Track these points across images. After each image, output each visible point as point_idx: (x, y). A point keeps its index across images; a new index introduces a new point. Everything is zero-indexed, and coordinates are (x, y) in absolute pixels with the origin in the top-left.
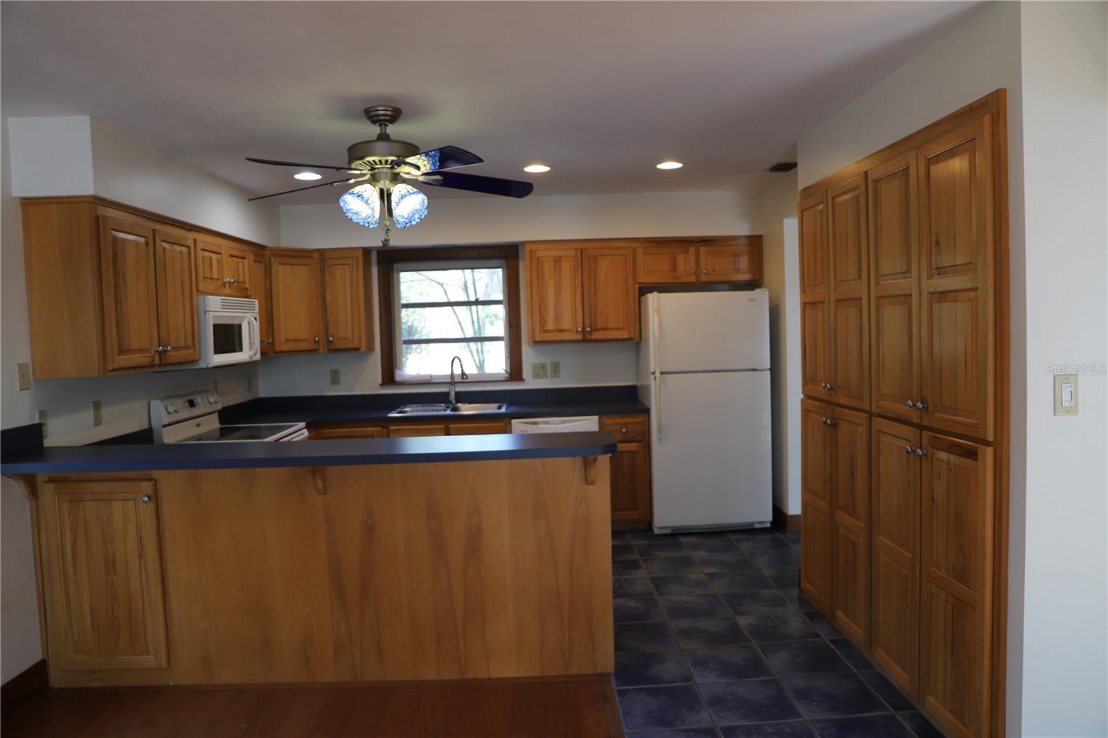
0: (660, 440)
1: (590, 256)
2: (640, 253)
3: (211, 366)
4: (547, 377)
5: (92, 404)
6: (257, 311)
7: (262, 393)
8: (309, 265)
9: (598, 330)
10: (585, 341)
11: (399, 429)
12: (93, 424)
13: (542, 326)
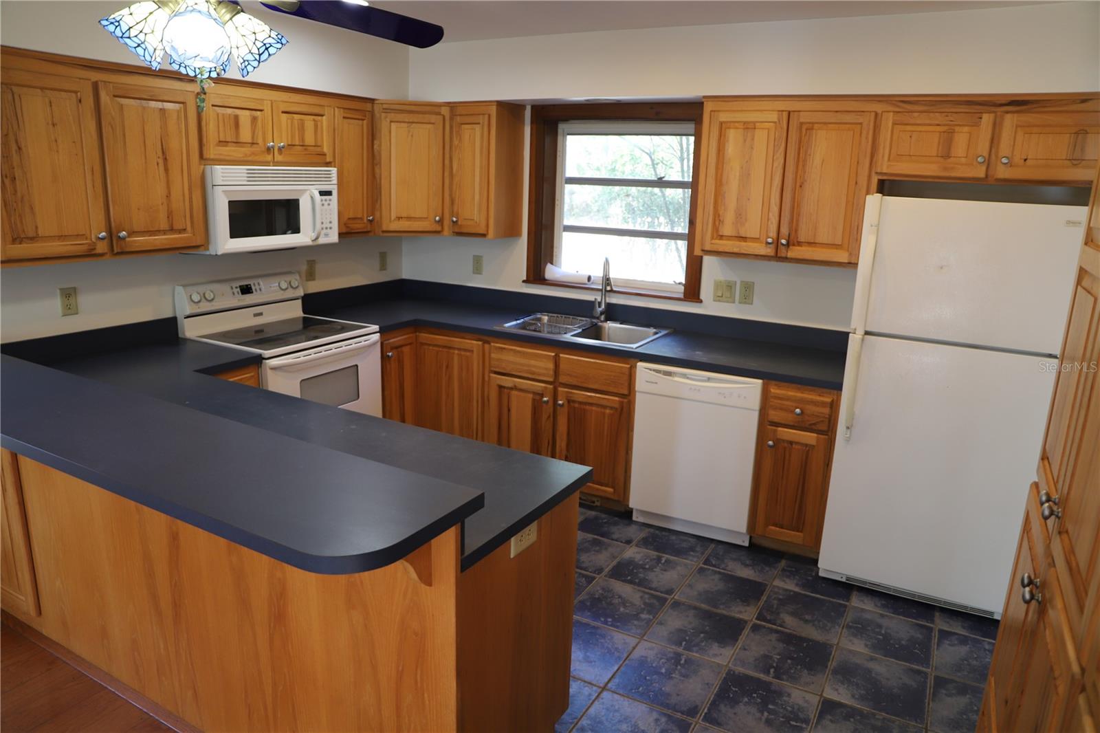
0: (848, 440)
1: (802, 124)
2: (888, 120)
3: (219, 253)
4: (734, 302)
5: (58, 291)
6: (335, 182)
7: (406, 275)
8: (433, 124)
9: (799, 244)
10: (777, 258)
11: (504, 348)
12: (61, 315)
13: (716, 229)
